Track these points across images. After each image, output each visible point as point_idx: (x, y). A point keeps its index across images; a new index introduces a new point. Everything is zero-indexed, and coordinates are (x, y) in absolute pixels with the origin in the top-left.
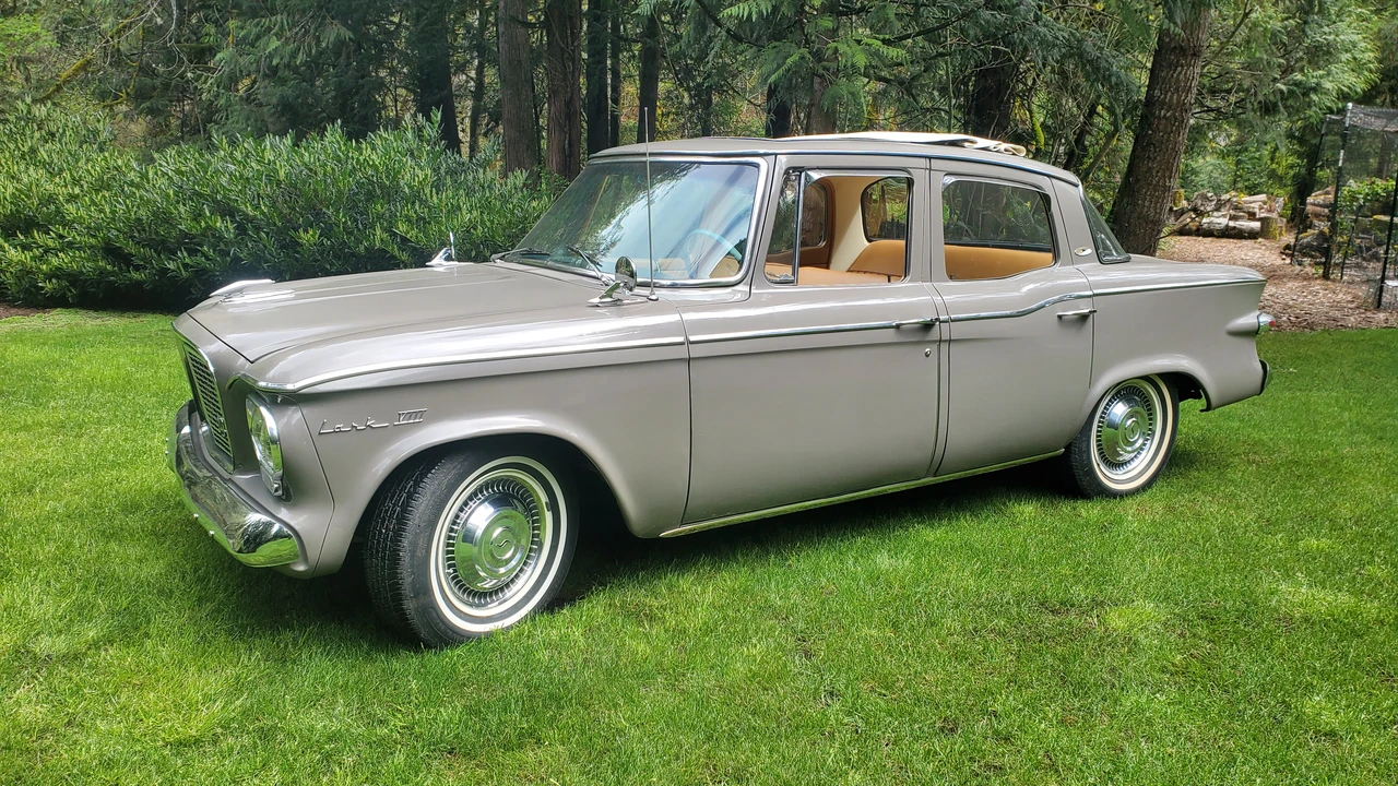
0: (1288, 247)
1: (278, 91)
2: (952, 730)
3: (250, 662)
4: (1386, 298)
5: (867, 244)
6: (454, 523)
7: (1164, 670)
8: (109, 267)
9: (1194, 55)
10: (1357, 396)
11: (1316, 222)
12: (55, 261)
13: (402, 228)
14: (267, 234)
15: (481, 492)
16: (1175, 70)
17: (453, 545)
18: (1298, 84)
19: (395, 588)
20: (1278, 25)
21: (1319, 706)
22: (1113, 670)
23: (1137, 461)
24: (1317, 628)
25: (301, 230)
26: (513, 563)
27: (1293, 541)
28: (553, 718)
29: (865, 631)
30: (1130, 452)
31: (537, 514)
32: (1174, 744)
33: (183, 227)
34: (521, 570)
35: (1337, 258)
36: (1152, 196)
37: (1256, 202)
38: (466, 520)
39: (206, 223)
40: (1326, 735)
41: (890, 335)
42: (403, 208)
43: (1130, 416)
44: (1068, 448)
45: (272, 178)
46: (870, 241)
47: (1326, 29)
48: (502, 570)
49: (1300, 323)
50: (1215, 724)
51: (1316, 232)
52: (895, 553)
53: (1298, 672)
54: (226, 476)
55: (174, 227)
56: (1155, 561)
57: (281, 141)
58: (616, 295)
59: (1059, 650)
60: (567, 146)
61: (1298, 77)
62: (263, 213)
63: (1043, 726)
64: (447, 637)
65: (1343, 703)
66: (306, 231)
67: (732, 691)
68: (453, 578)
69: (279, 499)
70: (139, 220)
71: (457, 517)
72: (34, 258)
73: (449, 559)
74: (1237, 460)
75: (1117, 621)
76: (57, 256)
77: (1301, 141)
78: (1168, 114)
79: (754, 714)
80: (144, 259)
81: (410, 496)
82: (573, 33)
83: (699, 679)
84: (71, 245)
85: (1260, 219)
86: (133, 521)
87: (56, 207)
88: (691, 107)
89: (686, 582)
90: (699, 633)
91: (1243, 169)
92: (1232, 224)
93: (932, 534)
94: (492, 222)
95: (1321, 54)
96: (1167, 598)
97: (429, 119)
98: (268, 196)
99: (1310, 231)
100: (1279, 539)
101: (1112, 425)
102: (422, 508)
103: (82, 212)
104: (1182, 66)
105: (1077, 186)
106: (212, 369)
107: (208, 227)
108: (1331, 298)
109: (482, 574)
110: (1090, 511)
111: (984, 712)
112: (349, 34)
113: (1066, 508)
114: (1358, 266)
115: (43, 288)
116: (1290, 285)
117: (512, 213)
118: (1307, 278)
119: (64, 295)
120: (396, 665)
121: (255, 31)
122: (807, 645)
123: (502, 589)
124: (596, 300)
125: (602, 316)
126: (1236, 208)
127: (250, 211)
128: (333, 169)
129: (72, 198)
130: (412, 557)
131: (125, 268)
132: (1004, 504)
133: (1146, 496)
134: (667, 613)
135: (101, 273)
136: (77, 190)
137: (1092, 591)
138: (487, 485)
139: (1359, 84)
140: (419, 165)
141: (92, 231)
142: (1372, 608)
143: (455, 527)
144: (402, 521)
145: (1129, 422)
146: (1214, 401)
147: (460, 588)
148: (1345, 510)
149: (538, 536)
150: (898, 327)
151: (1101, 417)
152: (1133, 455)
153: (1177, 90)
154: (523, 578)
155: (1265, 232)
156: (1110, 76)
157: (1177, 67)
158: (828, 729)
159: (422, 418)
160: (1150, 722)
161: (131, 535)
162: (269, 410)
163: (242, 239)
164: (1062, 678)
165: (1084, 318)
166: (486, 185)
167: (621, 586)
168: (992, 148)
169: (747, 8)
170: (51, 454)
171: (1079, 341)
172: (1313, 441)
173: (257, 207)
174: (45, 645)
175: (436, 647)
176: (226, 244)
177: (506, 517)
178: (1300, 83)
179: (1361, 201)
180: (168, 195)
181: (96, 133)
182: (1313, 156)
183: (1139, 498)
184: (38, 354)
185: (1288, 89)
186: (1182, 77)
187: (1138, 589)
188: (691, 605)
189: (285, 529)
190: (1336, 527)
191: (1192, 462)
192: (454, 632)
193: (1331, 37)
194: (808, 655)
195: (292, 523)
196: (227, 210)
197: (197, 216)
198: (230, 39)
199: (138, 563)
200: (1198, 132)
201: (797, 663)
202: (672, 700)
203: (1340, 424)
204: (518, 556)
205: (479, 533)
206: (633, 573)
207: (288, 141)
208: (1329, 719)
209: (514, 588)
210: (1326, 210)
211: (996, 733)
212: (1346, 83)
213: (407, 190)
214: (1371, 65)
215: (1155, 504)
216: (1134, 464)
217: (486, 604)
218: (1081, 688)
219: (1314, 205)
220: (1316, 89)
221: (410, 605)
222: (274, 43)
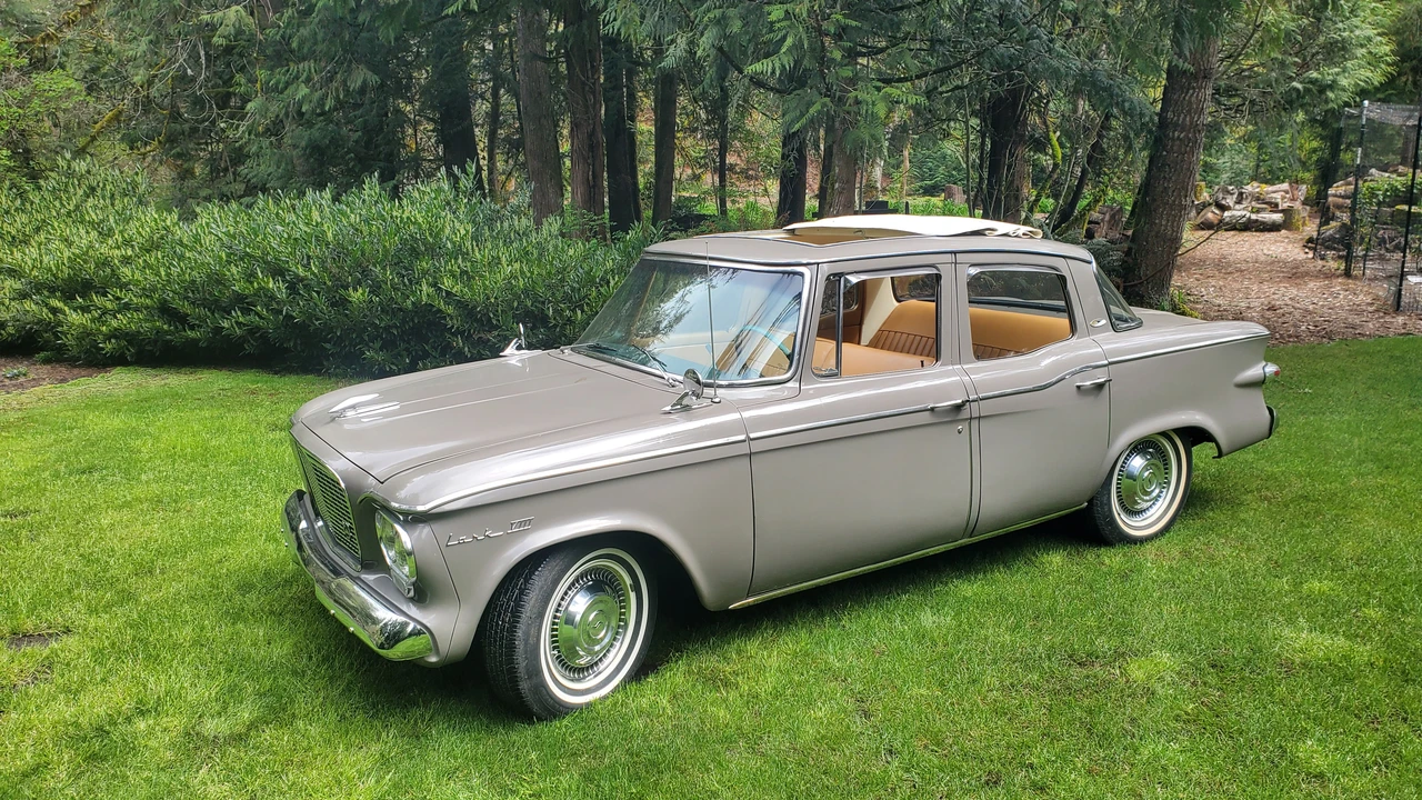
0: (1310, 240)
1: (306, 134)
2: (995, 783)
3: (390, 740)
4: (1405, 300)
5: (897, 304)
6: (557, 611)
7: (1177, 718)
8: (165, 327)
9: (1205, 77)
10: (1368, 418)
11: (1338, 214)
12: (114, 323)
13: (447, 283)
14: (318, 293)
15: (578, 582)
16: (1187, 92)
17: (556, 630)
18: (1313, 82)
19: (512, 672)
20: (1292, 26)
21: (1312, 751)
22: (1133, 721)
23: (1155, 508)
24: (1314, 672)
25: (351, 289)
26: (606, 640)
27: (1297, 585)
28: (656, 784)
29: (915, 690)
30: (1147, 501)
31: (623, 595)
32: (1185, 789)
33: (236, 288)
34: (612, 645)
35: (1359, 251)
36: (1169, 215)
37: (1278, 192)
38: (567, 608)
39: (258, 283)
40: (1315, 777)
41: (926, 418)
42: (446, 263)
43: (1145, 468)
44: (1090, 502)
45: (320, 239)
46: (899, 301)
47: (1340, 25)
48: (597, 648)
49: (1319, 332)
50: (1221, 770)
51: (1339, 224)
52: (936, 610)
53: (1294, 716)
54: (355, 574)
55: (228, 288)
56: (1170, 609)
57: (321, 195)
58: (685, 402)
59: (1086, 702)
60: (591, 178)
61: (1315, 75)
62: (313, 273)
63: (1073, 776)
64: (555, 710)
65: (1332, 746)
66: (355, 290)
67: (804, 753)
68: (558, 658)
69: (412, 600)
70: (193, 282)
71: (559, 605)
72: (93, 320)
73: (554, 642)
74: (1249, 497)
75: (1137, 672)
76: (116, 317)
77: (1323, 124)
78: (1182, 135)
79: (825, 773)
80: (199, 318)
81: (522, 592)
82: (592, 66)
83: (776, 742)
84: (127, 307)
85: (1282, 211)
86: (252, 601)
87: (113, 270)
88: (708, 123)
89: (752, 646)
90: (769, 698)
91: (1265, 153)
92: (1254, 217)
93: (968, 589)
94: (532, 273)
95: (1337, 51)
96: (1182, 647)
97: (464, 171)
98: (317, 257)
99: (1333, 224)
100: (1284, 583)
101: (1131, 477)
102: (532, 602)
103: (138, 275)
104: (1194, 88)
105: (1090, 263)
106: (343, 485)
107: (261, 288)
108: (1351, 300)
109: (581, 653)
110: (1112, 558)
111: (1022, 765)
112: (374, 79)
113: (1090, 555)
114: (1382, 258)
115: (103, 349)
116: (1311, 285)
117: (552, 264)
118: (1329, 276)
119: (123, 354)
120: (514, 737)
121: (283, 79)
122: (866, 706)
123: (596, 663)
124: (668, 408)
125: (675, 421)
126: (1258, 199)
127: (301, 272)
128: (379, 228)
129: (126, 260)
130: (526, 644)
131: (180, 327)
132: (1034, 554)
133: (1164, 540)
134: (740, 679)
135: (158, 332)
136: (130, 252)
137: (1115, 642)
138: (582, 576)
139: (1377, 78)
140: (458, 218)
141: (147, 292)
142: (1363, 652)
143: (558, 614)
144: (516, 614)
145: (1146, 474)
146: (1224, 447)
147: (563, 666)
148: (1347, 549)
149: (624, 614)
150: (932, 409)
151: (1120, 471)
152: (1149, 504)
153: (1189, 112)
154: (614, 651)
155: (1287, 224)
156: (1123, 101)
157: (1188, 90)
158: (890, 786)
159: (530, 525)
160: (1165, 770)
161: (253, 615)
162: (403, 527)
163: (294, 298)
164: (1088, 731)
165: (1100, 386)
166: (521, 232)
167: (696, 652)
168: (1011, 234)
169: (770, 64)
170: (155, 529)
171: (1098, 407)
172: (1322, 473)
173: (307, 267)
174: (211, 727)
175: (546, 719)
176: (278, 303)
177: (601, 601)
178: (1317, 80)
179: (1381, 198)
180: (221, 258)
181: (135, 185)
182: (1335, 139)
183: (1157, 543)
184: (116, 422)
185: (1304, 87)
186: (1193, 99)
187: (1156, 639)
188: (761, 669)
189: (419, 627)
190: (1339, 569)
191: (1207, 501)
192: (561, 705)
193: (1346, 34)
194: (867, 714)
195: (424, 622)
196: (278, 271)
197: (250, 277)
198: (258, 85)
199: (271, 644)
200: (1215, 130)
201: (858, 724)
202: (755, 763)
203: (1349, 453)
204: (609, 634)
205: (578, 618)
206: (704, 640)
207: (327, 194)
208: (1320, 762)
209: (606, 661)
210: (1348, 201)
211: (1034, 785)
212: (1362, 77)
213: (449, 245)
214: (1388, 58)
215: (1172, 547)
216: (1152, 511)
217: (584, 677)
218: (1105, 739)
219: (1335, 196)
220: (1333, 86)
221: (524, 686)
222: (304, 90)
